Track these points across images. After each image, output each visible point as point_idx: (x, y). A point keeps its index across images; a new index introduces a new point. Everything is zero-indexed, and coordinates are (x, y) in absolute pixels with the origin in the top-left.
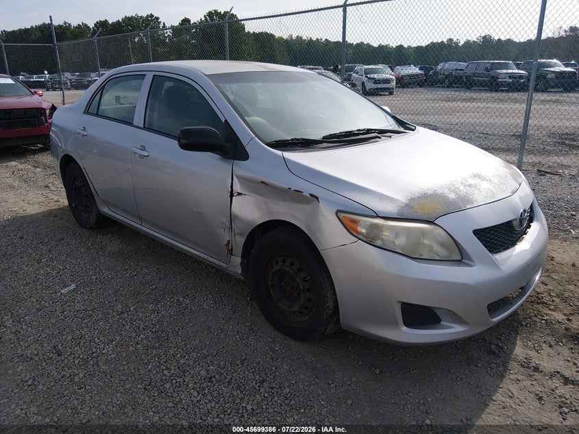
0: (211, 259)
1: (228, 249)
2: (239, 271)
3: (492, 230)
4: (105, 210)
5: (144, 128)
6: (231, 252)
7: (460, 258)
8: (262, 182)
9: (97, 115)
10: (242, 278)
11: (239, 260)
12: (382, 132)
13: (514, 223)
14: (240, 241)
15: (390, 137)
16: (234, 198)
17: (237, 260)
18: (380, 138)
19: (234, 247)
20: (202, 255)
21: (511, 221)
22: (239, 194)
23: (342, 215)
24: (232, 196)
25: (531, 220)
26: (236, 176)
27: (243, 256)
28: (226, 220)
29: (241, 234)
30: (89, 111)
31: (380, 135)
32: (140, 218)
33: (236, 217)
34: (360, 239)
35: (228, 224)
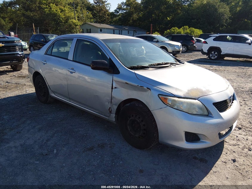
0: (101, 115)
1: (109, 111)
2: (114, 120)
3: (220, 103)
4: (53, 95)
5: (73, 61)
6: (111, 112)
7: (207, 114)
8: (126, 83)
9: (51, 55)
10: (115, 123)
11: (114, 115)
12: (171, 64)
13: (228, 101)
14: (115, 107)
15: (175, 66)
16: (113, 89)
17: (113, 115)
18: (171, 66)
19: (112, 110)
20: (97, 114)
21: (227, 100)
22: (115, 88)
23: (160, 96)
24: (112, 88)
25: (233, 100)
26: (114, 80)
27: (116, 114)
28: (109, 99)
29: (115, 105)
30: (47, 54)
31: (171, 65)
32: (70, 99)
33: (114, 97)
34: (168, 106)
35: (110, 100)
